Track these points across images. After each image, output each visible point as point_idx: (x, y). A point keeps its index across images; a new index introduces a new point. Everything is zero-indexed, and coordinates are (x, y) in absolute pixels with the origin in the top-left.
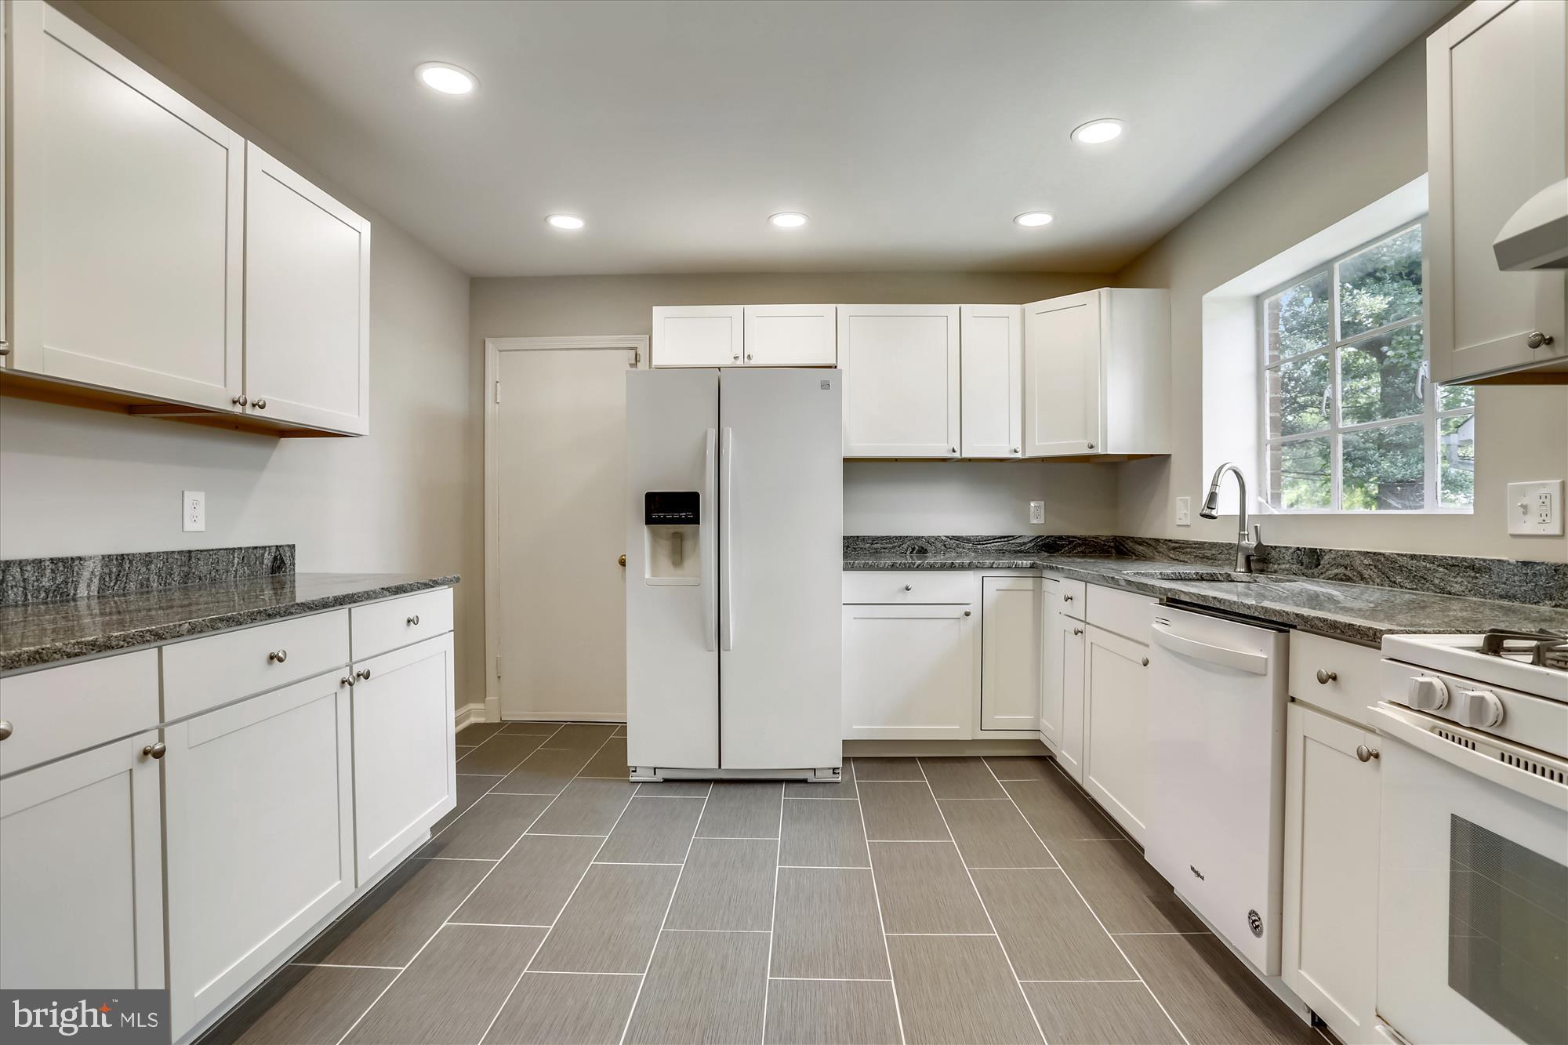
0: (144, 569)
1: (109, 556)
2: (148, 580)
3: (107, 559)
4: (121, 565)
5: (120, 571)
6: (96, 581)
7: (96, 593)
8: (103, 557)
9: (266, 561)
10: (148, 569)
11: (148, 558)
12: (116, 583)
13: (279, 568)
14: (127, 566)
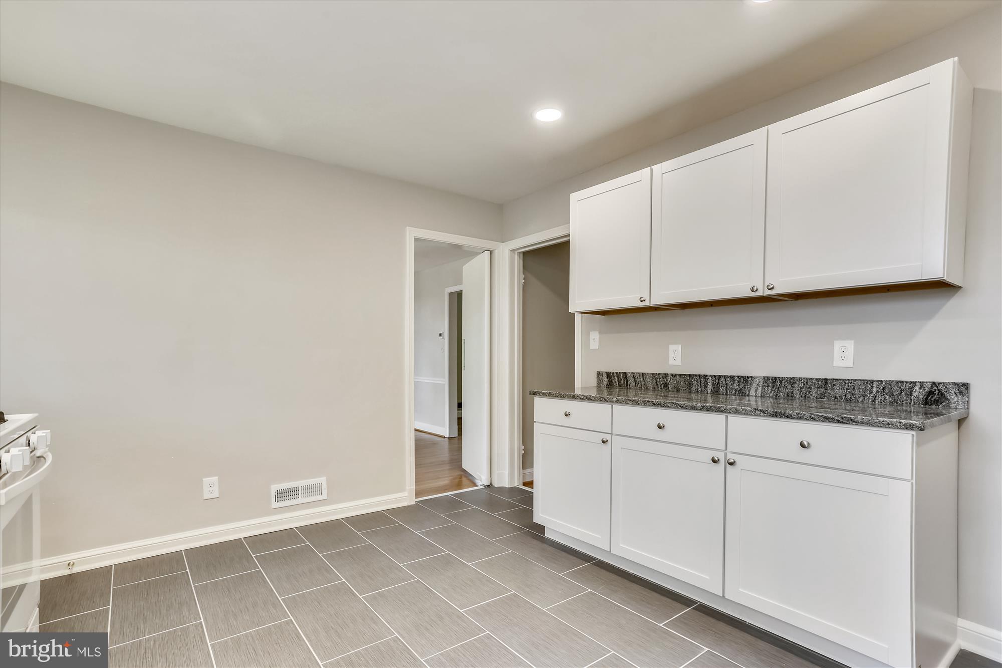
0: (790, 387)
1: (768, 377)
2: (792, 393)
3: (766, 379)
4: (775, 382)
5: (774, 386)
6: (760, 389)
7: (760, 395)
8: (764, 377)
9: (915, 394)
10: (793, 387)
11: (792, 381)
12: (771, 392)
13: (937, 402)
14: (778, 383)
